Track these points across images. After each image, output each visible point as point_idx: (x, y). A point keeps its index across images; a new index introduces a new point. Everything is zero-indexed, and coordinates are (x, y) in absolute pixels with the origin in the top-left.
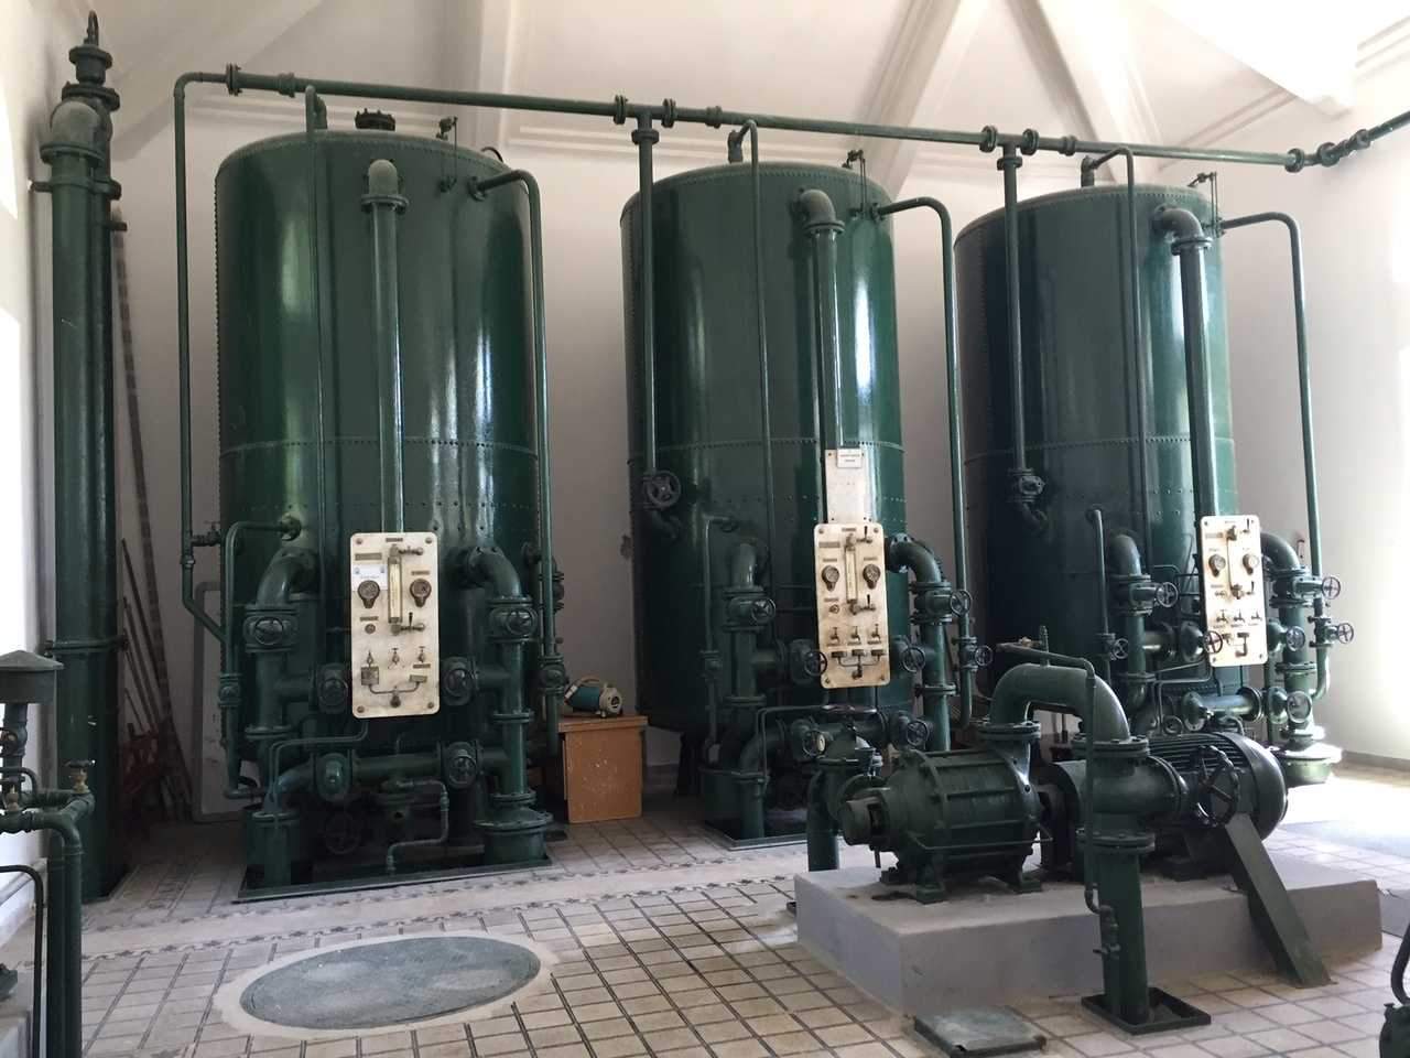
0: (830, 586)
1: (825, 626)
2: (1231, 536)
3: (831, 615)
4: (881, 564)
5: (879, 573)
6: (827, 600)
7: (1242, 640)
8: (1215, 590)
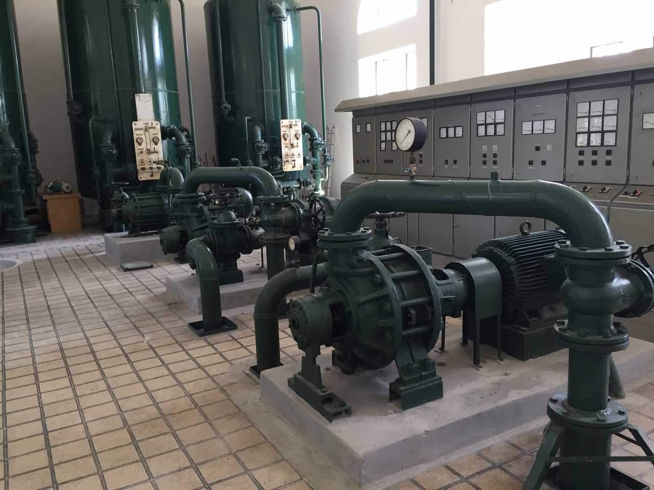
0: (140, 144)
1: (138, 158)
2: (291, 127)
3: (140, 154)
4: (160, 136)
5: (159, 139)
6: (139, 149)
7: (294, 162)
8: (285, 145)
